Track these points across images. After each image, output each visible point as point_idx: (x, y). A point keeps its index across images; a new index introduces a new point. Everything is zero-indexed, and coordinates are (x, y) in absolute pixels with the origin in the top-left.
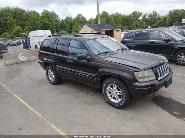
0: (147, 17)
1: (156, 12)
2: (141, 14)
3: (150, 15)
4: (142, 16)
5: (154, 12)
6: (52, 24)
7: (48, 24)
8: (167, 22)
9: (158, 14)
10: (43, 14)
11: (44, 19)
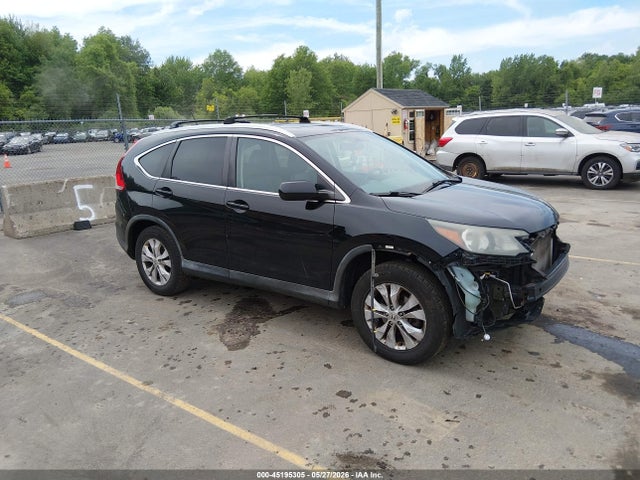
0: (431, 74)
1: (463, 61)
2: (413, 64)
3: (441, 70)
4: (415, 70)
5: (455, 59)
6: (123, 82)
7: (112, 82)
8: (494, 97)
9: (468, 66)
10: (98, 46)
11: (100, 64)
